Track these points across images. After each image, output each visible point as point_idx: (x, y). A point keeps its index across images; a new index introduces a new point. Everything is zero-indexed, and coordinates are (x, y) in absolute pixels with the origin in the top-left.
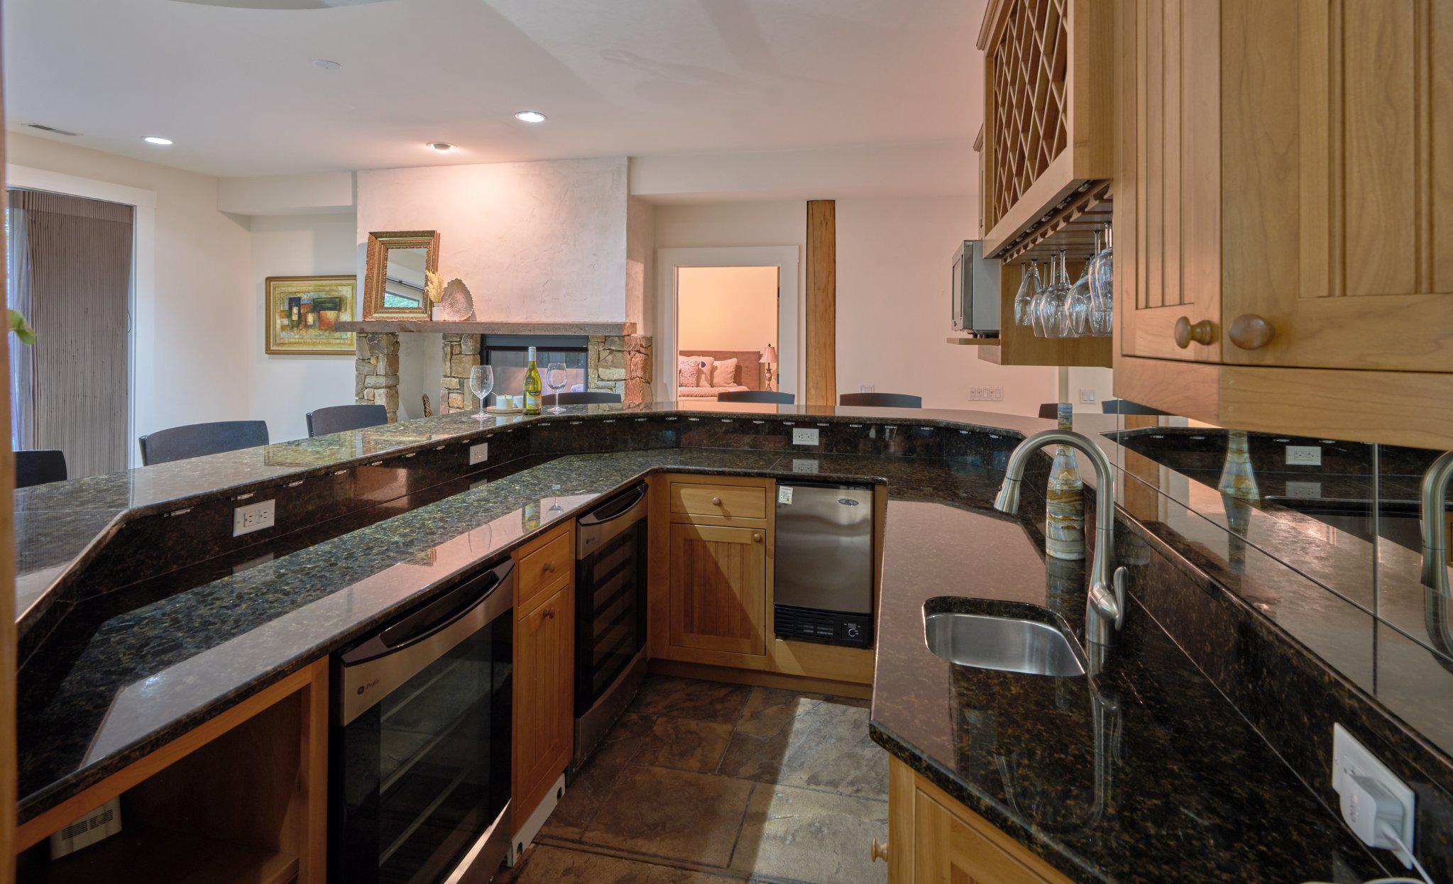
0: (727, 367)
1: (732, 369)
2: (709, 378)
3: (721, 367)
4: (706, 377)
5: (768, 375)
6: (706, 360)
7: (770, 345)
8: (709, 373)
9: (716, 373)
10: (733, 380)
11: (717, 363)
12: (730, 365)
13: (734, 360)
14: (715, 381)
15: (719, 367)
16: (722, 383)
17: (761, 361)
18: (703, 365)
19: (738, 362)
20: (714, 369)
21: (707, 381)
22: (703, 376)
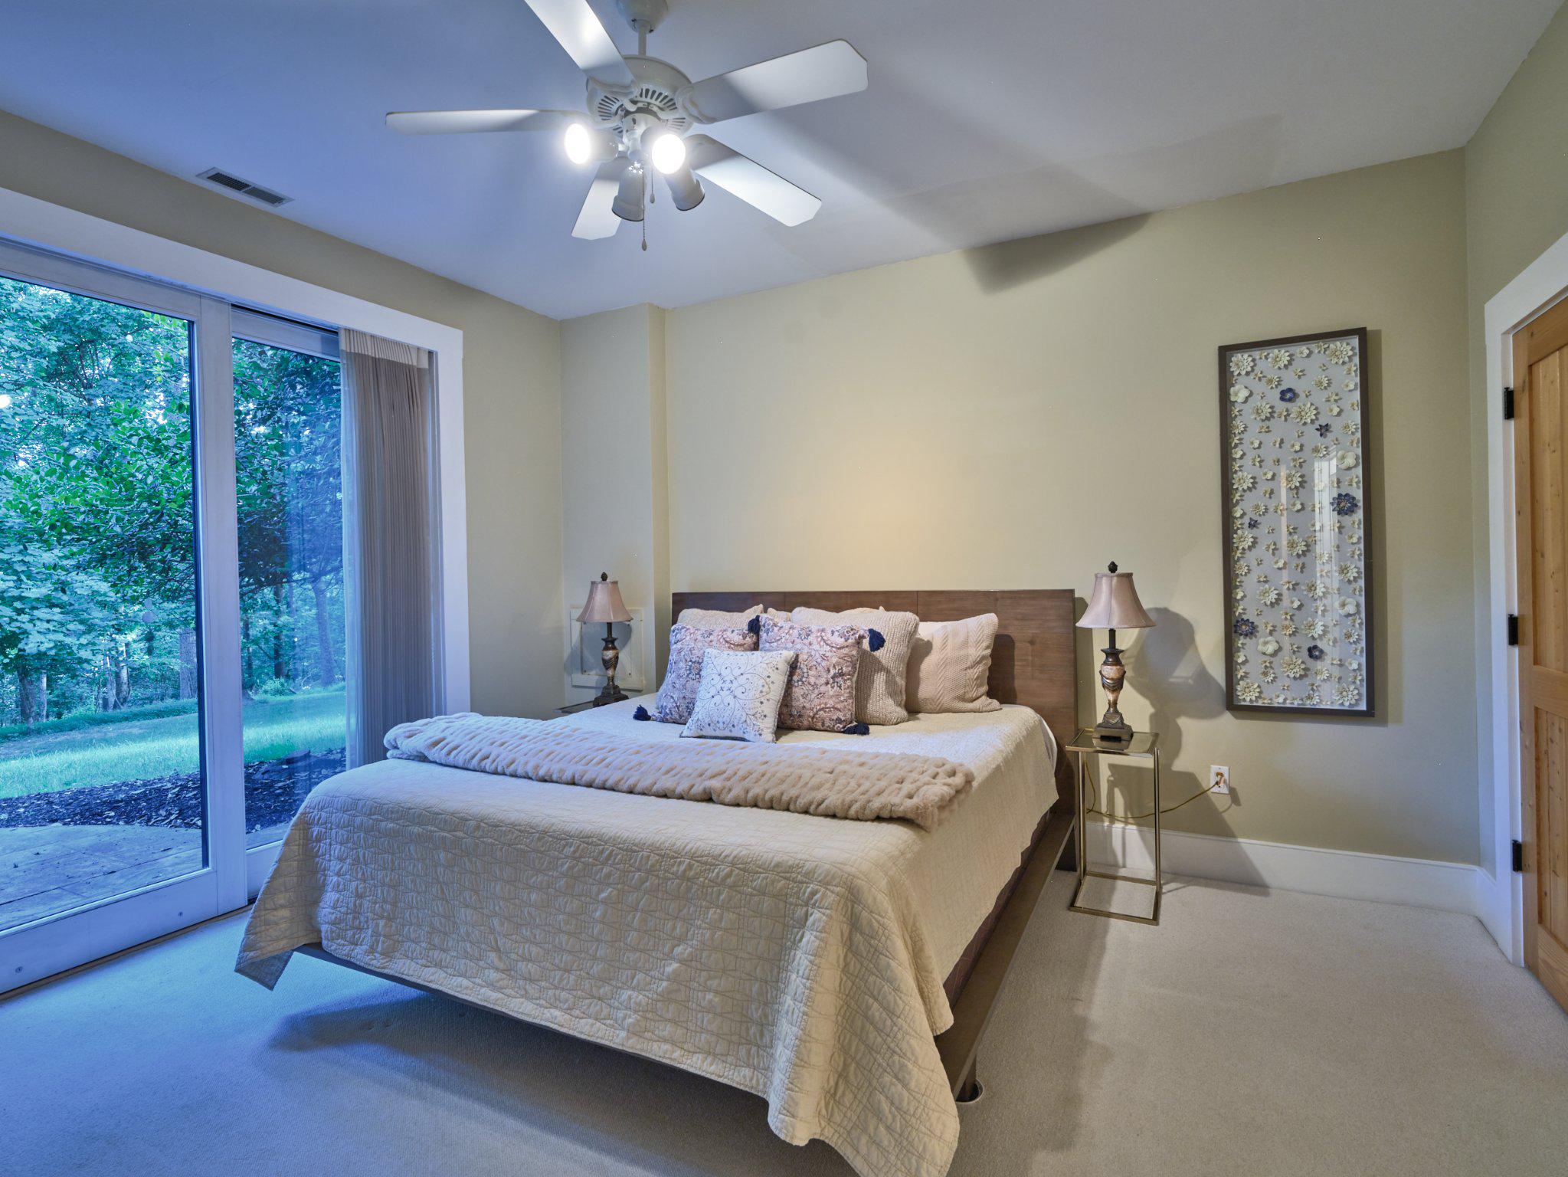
0: (965, 644)
1: (980, 649)
2: (901, 682)
3: (944, 645)
4: (890, 682)
5: (1111, 671)
6: (887, 622)
7: (1113, 568)
8: (902, 668)
9: (928, 665)
10: (985, 688)
11: (928, 630)
12: (972, 639)
13: (985, 624)
14: (925, 691)
15: (937, 645)
16: (946, 700)
17: (1083, 623)
18: (877, 640)
19: (1001, 625)
20: (918, 651)
21: (892, 693)
22: (880, 680)
